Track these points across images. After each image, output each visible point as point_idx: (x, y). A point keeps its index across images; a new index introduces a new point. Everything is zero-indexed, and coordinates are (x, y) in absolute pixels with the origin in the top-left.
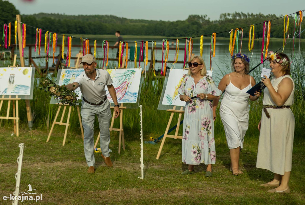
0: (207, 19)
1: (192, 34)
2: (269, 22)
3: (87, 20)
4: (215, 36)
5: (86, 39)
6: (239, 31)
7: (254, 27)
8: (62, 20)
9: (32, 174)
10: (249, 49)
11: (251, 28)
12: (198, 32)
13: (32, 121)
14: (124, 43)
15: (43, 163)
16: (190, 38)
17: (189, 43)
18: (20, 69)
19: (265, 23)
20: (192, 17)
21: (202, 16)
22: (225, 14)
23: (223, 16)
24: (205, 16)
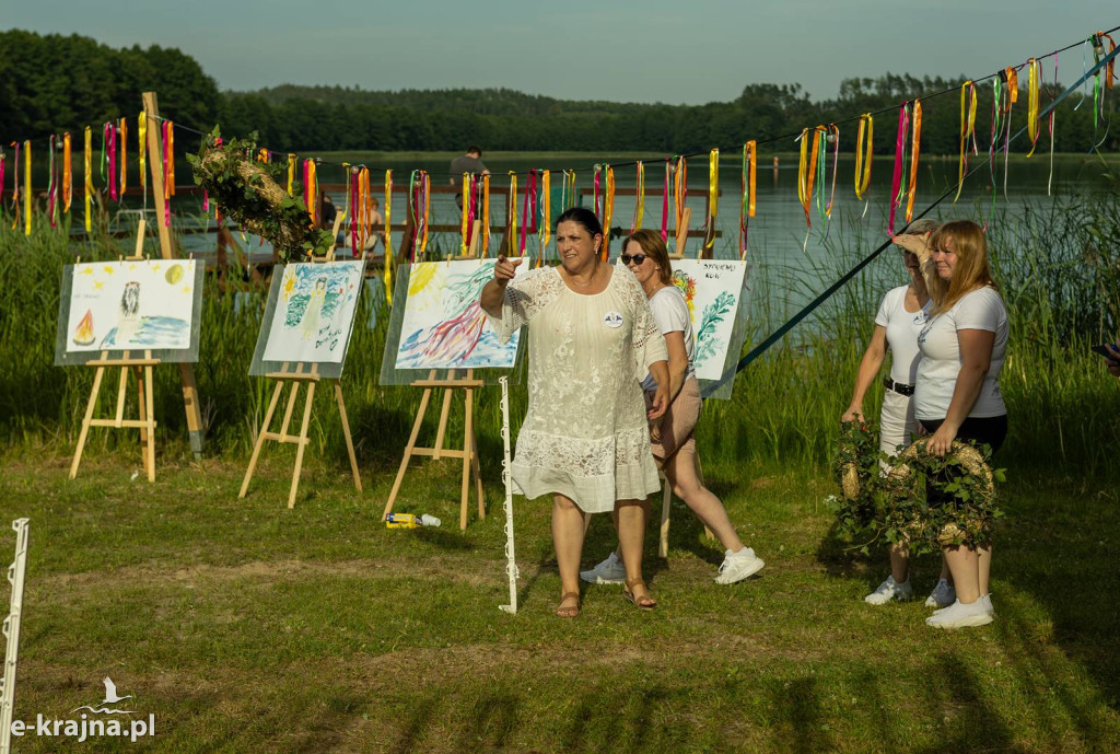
0: (800, 95)
2: (917, 105)
3: (430, 105)
4: (754, 152)
5: (360, 169)
7: (870, 119)
8: (350, 108)
9: (157, 607)
10: (857, 191)
11: (863, 123)
13: (200, 432)
15: (205, 567)
16: (679, 159)
17: (674, 174)
18: (157, 267)
19: (906, 108)
20: (754, 91)
21: (785, 87)
22: (857, 80)
23: (850, 86)
24: (795, 86)
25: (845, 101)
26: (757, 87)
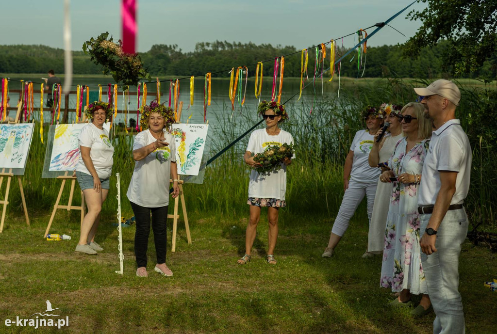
0: (177, 50)
1: (157, 72)
2: (282, 59)
3: (7, 52)
4: (210, 77)
5: (29, 83)
6: (243, 70)
7: (262, 64)
10: (256, 95)
11: (258, 66)
12: (165, 69)
14: (84, 87)
16: (176, 80)
17: (174, 87)
19: (277, 60)
20: (156, 47)
21: (170, 46)
22: (203, 43)
23: (200, 46)
24: (175, 46)
25: (197, 52)
26: (158, 46)
